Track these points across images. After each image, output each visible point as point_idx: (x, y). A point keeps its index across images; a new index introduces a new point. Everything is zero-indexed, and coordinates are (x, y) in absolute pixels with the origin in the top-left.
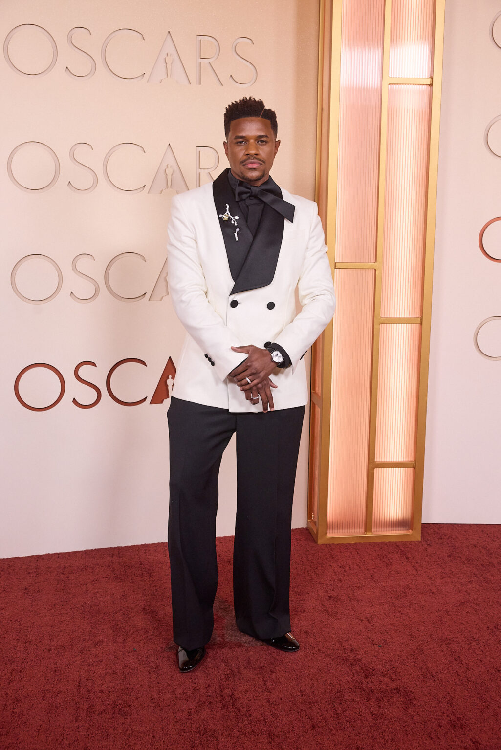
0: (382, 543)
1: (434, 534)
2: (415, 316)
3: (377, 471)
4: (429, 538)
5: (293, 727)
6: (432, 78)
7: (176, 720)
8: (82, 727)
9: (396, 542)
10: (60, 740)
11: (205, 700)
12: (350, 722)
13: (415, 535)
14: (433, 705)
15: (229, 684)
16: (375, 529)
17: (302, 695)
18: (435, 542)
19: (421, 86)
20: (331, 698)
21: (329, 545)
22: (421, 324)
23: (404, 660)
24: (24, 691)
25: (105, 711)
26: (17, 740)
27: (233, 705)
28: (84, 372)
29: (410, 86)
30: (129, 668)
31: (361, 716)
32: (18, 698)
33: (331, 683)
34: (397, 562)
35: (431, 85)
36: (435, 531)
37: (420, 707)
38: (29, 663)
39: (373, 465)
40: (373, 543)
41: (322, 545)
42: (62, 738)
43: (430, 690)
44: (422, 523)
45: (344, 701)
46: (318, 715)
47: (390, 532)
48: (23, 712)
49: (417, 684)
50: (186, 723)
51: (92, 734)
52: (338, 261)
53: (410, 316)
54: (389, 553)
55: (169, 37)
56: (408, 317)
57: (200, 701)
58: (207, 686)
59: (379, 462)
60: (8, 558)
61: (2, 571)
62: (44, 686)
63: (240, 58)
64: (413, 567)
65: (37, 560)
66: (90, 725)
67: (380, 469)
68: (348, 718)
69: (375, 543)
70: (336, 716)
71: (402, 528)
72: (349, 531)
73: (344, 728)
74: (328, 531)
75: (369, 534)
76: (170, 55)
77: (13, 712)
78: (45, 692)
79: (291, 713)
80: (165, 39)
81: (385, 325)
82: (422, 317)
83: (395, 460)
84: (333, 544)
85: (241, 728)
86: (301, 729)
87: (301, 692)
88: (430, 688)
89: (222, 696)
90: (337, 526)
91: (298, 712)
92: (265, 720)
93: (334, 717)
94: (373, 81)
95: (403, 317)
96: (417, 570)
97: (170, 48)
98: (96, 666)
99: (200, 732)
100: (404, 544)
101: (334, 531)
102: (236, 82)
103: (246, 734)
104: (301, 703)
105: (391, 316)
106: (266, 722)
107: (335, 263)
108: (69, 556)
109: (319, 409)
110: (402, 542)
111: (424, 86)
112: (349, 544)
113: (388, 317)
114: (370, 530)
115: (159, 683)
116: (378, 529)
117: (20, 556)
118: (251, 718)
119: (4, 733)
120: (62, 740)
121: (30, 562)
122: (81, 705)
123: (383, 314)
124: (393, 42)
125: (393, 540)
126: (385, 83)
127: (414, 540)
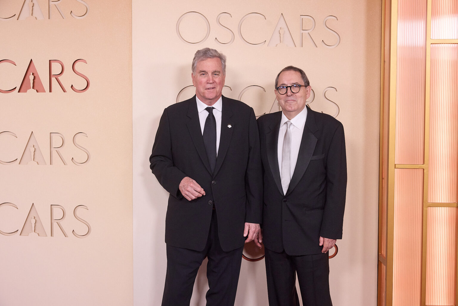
2: (453, 202)
19: (453, 45)
22: (457, 207)
29: (446, 45)
52: (397, 164)
53: (449, 202)
55: (282, 18)
56: (448, 202)
59: (429, 305)
63: (328, 29)
76: (283, 29)
81: (431, 207)
83: (440, 305)
94: (420, 41)
95: (444, 202)
97: (282, 24)
102: (325, 44)
105: (435, 202)
107: (395, 165)
109: (385, 266)
111: (455, 45)
113: (433, 202)
123: (430, 200)
124: (433, 16)
126: (428, 44)
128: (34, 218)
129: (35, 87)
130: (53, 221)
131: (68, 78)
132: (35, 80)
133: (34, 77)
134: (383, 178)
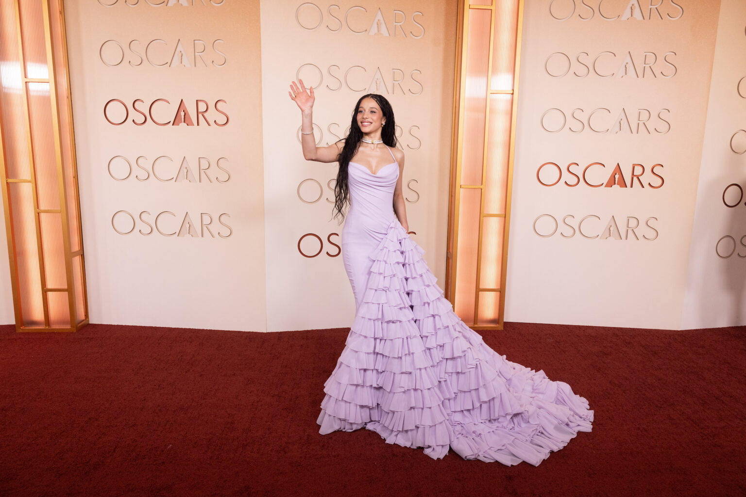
0: (483, 330)
2: (502, 213)
3: (480, 293)
4: (507, 329)
6: (513, 90)
9: (490, 330)
13: (501, 327)
16: (479, 324)
18: (510, 331)
19: (508, 95)
22: (505, 217)
28: (332, 239)
29: (502, 94)
34: (491, 340)
35: (513, 94)
36: (511, 326)
39: (478, 290)
44: (505, 320)
47: (487, 325)
53: (500, 213)
55: (378, 70)
56: (498, 213)
59: (482, 288)
63: (414, 80)
67: (482, 292)
71: (493, 323)
75: (476, 326)
80: (376, 72)
81: (486, 217)
82: (506, 213)
83: (490, 288)
95: (496, 213)
97: (379, 76)
100: (494, 331)
105: (489, 213)
107: (461, 185)
109: (451, 261)
114: (477, 324)
116: (481, 323)
123: (485, 212)
124: (493, 73)
125: (488, 329)
126: (488, 93)
127: (500, 329)
128: (188, 223)
129: (186, 121)
130: (203, 226)
131: (212, 115)
132: (186, 116)
133: (185, 114)
134: (452, 196)
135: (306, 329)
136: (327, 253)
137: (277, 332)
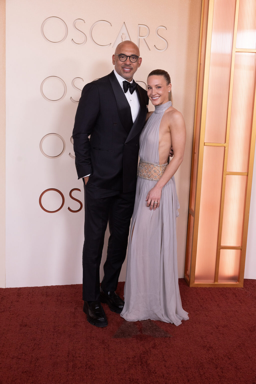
0: (223, 288)
1: (250, 285)
2: (245, 172)
3: (221, 250)
4: (247, 287)
5: (178, 380)
7: (118, 373)
8: (70, 375)
9: (230, 288)
10: (59, 380)
11: (132, 364)
12: (207, 379)
13: (240, 285)
14: (250, 373)
15: (145, 356)
16: (220, 281)
17: (182, 364)
18: (250, 289)
19: (252, 53)
20: (197, 366)
21: (196, 287)
22: (247, 175)
23: (235, 349)
24: (40, 354)
25: (81, 367)
26: (37, 379)
27: (147, 367)
28: (74, 194)
29: (247, 53)
30: (94, 346)
31: (213, 376)
32: (38, 358)
33: (197, 359)
34: (231, 298)
36: (250, 283)
37: (244, 373)
38: (43, 341)
39: (219, 248)
40: (218, 288)
41: (192, 287)
42: (60, 379)
43: (249, 365)
44: (245, 278)
45: (204, 368)
46: (190, 375)
47: (227, 282)
48: (40, 365)
49: (242, 361)
50: (123, 375)
51: (76, 378)
52: (206, 142)
53: (242, 172)
54: (226, 293)
55: (124, 25)
56: (241, 172)
57: (130, 364)
58: (134, 357)
59: (223, 246)
60: (32, 287)
61: (29, 293)
62: (51, 353)
63: (159, 36)
64: (239, 301)
65: (47, 289)
66: (74, 374)
67: (223, 250)
68: (206, 377)
69: (219, 288)
70: (200, 376)
71: (234, 281)
72: (206, 281)
73: (204, 382)
74: (195, 281)
75: (216, 283)
76: (124, 34)
77: (35, 365)
78: (51, 356)
79: (177, 373)
80: (122, 26)
81: (229, 175)
82: (248, 172)
83: (231, 245)
84: (198, 287)
85: (151, 379)
86: (182, 381)
87: (182, 362)
88: (249, 364)
89: (141, 362)
90: (200, 278)
91: (180, 373)
92: (163, 375)
93: (199, 376)
94: (228, 50)
95: (238, 171)
96: (241, 303)
97: (124, 31)
98: (77, 344)
99: (130, 381)
100: (235, 289)
101: (198, 281)
102: (156, 48)
103: (153, 382)
104: (182, 368)
105: (232, 171)
106: (164, 377)
107: (204, 143)
108: (63, 287)
109: (193, 218)
110: (233, 288)
111: (254, 53)
112: (206, 287)
113: (230, 171)
114: (217, 281)
115: (109, 354)
116: (221, 281)
117: (38, 286)
118: (156, 374)
119: (31, 376)
120: (60, 380)
121: (43, 289)
122: (69, 363)
123: (228, 170)
124: (238, 30)
125: (228, 287)
126: (234, 52)
127: (239, 287)
134: (195, 153)
135: (45, 286)
136: (69, 208)
137: (16, 288)
